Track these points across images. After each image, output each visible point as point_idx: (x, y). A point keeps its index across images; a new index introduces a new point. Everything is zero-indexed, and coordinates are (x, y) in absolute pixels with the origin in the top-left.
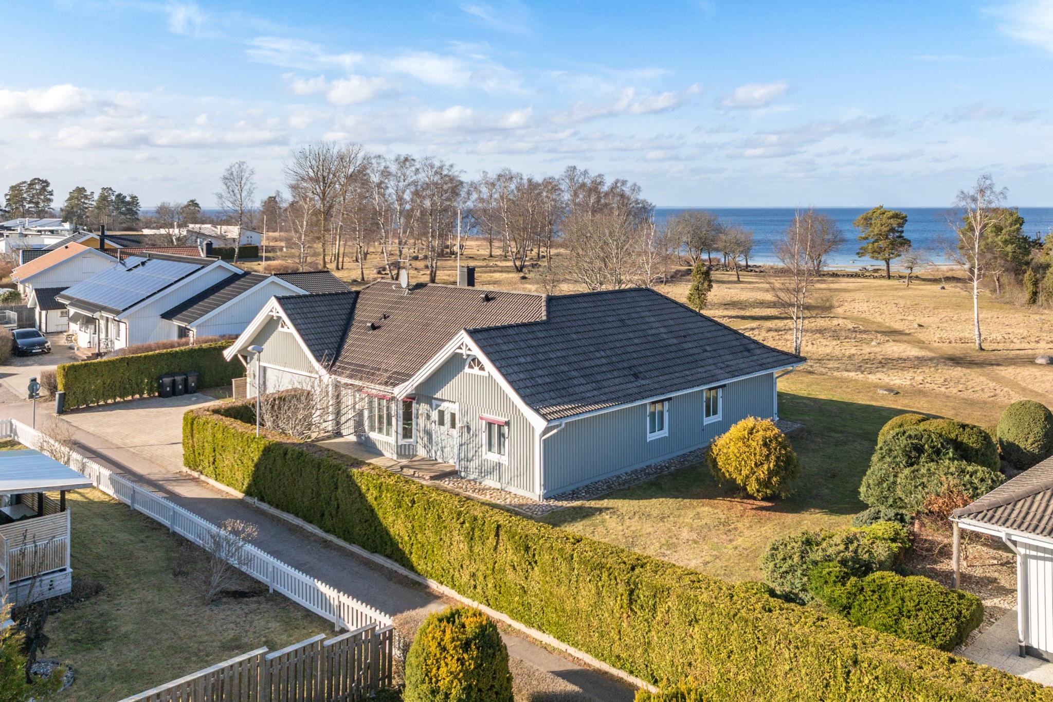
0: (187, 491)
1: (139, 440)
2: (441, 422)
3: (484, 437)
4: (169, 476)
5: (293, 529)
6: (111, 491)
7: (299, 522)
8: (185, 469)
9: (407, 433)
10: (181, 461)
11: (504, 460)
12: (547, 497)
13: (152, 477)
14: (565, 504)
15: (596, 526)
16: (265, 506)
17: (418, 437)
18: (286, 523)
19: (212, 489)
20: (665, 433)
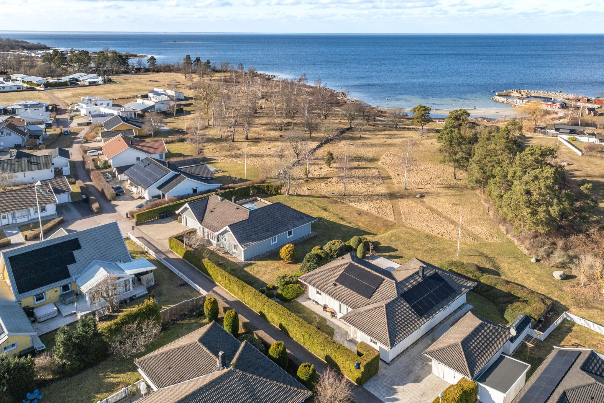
0: (171, 256)
1: (157, 237)
2: (225, 240)
3: (233, 246)
4: (166, 251)
5: (193, 268)
6: (155, 257)
7: (194, 266)
8: (170, 249)
9: (218, 241)
10: (169, 247)
11: (237, 252)
12: (245, 261)
13: (163, 251)
14: (248, 262)
15: (252, 268)
16: (187, 261)
17: (221, 242)
18: (191, 266)
19: (176, 255)
20: (276, 242)
